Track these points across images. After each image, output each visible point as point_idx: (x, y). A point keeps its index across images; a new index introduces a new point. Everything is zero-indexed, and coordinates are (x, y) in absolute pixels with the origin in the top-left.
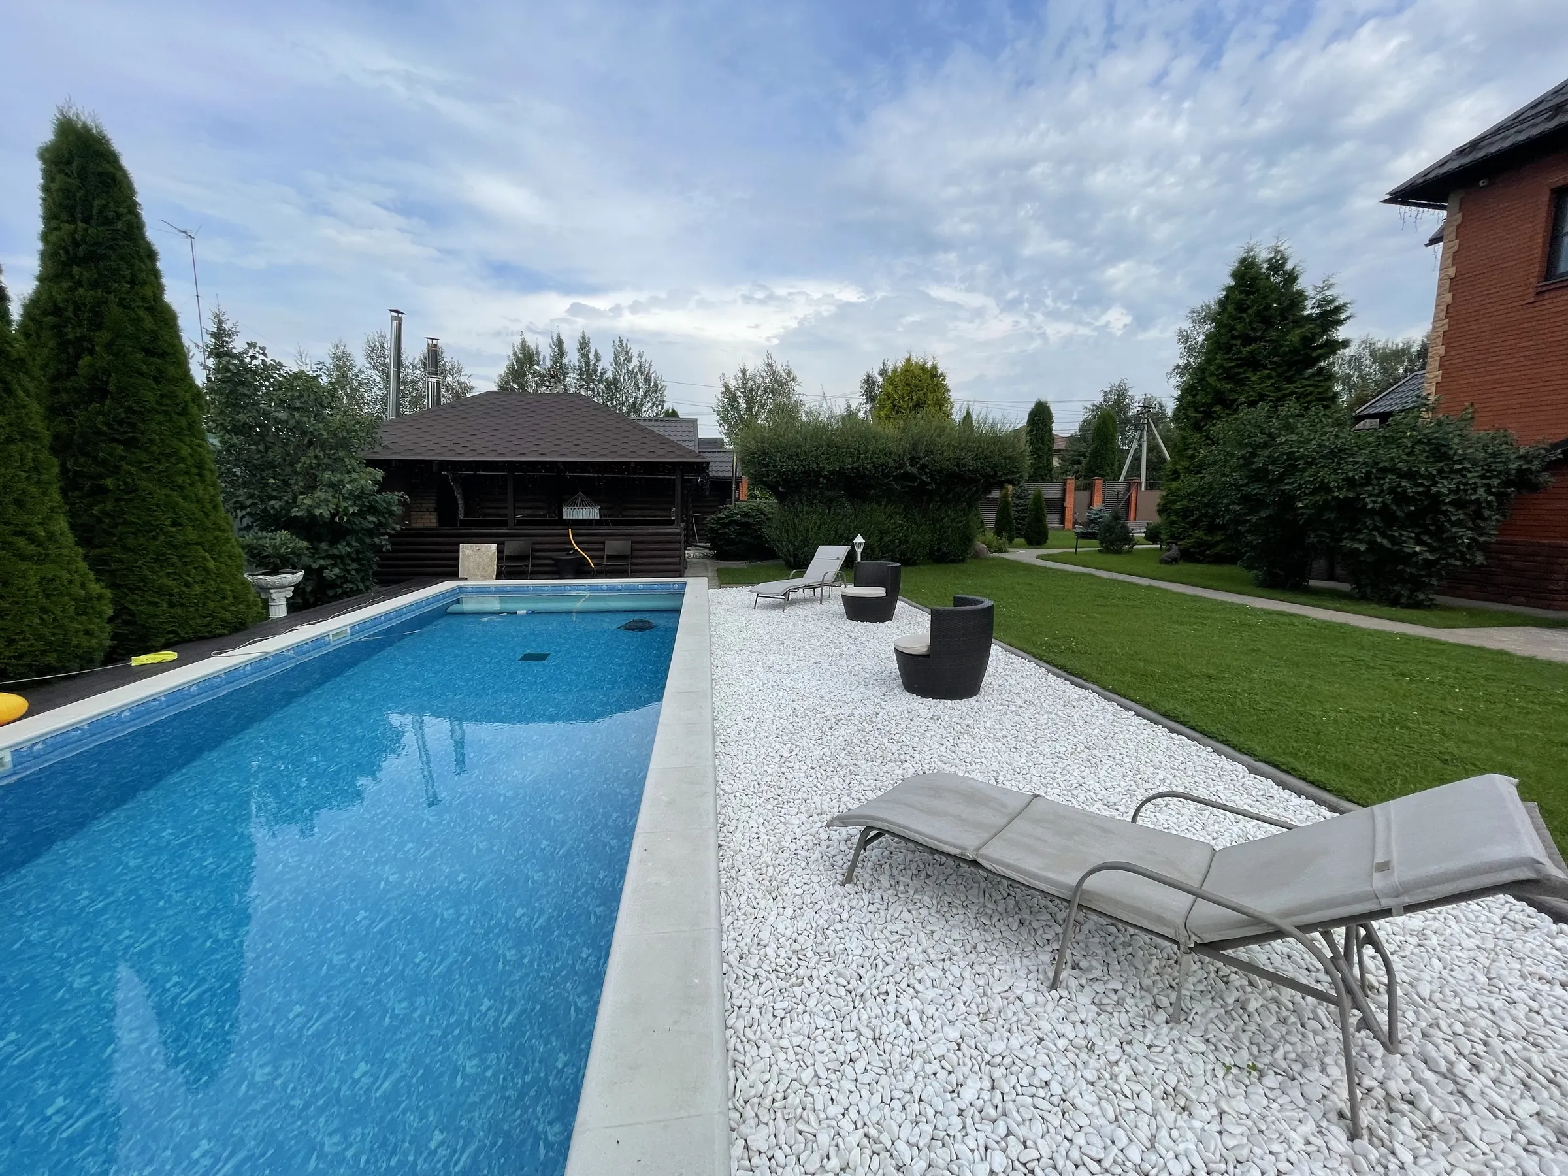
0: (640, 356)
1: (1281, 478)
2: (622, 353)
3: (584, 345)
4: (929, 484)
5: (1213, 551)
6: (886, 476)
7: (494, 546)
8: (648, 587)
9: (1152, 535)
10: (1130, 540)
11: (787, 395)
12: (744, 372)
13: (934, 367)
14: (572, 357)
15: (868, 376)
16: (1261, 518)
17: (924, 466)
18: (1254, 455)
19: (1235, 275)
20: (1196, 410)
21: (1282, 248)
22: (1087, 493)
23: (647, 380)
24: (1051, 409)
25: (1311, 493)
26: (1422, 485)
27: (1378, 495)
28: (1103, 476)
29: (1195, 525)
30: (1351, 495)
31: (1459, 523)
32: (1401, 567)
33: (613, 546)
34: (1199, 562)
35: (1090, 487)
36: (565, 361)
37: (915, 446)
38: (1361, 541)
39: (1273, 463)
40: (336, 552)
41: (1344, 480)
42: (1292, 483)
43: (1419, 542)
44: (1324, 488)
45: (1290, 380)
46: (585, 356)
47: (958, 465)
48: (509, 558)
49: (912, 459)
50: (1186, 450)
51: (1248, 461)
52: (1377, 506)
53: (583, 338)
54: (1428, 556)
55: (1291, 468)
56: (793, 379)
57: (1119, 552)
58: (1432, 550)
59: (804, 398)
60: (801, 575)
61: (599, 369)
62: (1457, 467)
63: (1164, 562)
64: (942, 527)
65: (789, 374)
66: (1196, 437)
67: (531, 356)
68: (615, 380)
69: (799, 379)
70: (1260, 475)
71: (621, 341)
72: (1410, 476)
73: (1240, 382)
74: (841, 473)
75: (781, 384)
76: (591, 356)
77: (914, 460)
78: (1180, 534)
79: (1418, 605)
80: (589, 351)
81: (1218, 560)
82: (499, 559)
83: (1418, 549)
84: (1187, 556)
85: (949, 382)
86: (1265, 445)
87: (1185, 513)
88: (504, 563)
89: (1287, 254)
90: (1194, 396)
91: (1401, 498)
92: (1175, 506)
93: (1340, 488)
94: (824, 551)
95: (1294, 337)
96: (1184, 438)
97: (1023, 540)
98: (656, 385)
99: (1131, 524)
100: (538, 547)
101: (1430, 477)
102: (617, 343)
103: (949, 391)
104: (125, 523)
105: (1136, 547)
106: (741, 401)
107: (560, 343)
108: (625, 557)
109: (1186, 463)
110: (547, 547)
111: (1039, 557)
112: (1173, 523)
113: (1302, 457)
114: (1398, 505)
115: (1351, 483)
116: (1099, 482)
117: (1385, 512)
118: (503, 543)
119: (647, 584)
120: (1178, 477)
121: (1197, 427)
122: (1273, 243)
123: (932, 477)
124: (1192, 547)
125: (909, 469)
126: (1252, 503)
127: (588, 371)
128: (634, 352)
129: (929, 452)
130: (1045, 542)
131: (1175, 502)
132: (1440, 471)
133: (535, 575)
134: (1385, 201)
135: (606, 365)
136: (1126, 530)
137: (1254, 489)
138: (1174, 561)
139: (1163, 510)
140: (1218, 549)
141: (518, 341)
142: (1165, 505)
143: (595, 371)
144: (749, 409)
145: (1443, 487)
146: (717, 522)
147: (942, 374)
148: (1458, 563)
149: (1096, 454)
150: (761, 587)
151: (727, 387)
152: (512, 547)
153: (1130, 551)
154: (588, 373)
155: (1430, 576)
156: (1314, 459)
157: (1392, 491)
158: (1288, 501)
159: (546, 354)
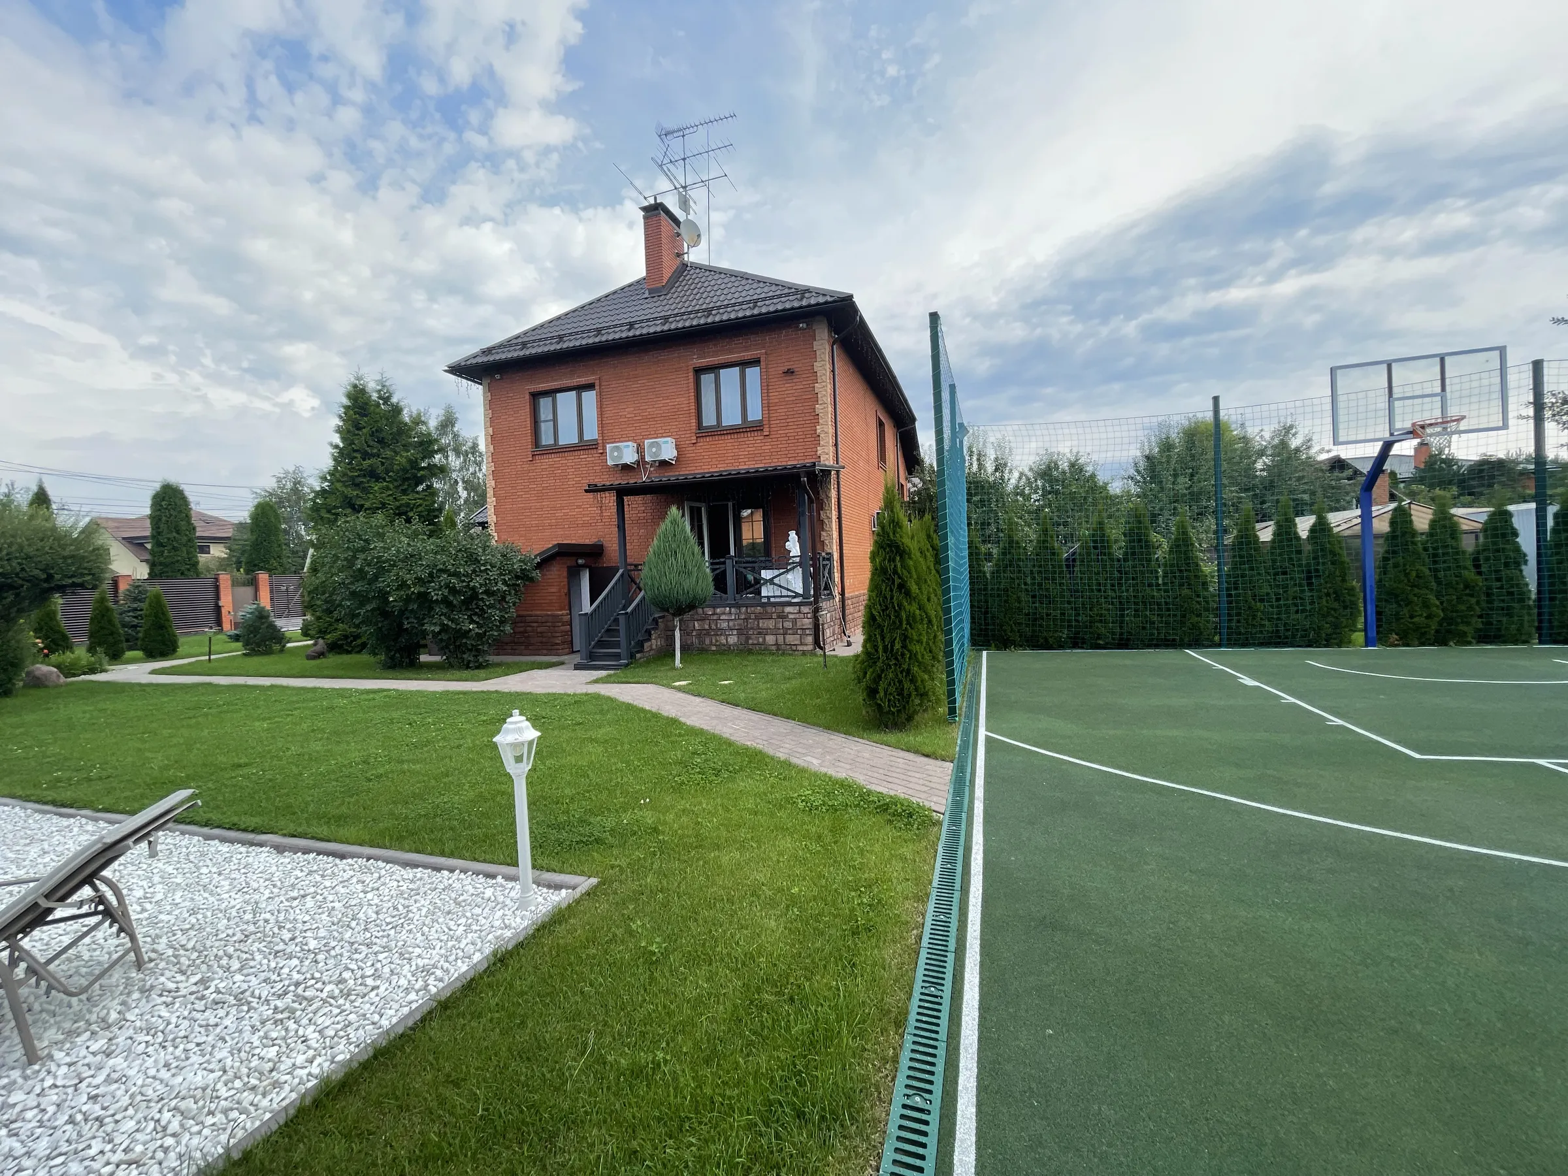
1: (376, 577)
5: (359, 642)
10: (283, 639)
16: (367, 611)
18: (355, 557)
19: (349, 396)
21: (387, 384)
22: (247, 589)
25: (397, 589)
26: (464, 581)
27: (440, 589)
28: (268, 570)
30: (422, 590)
31: (490, 606)
32: (464, 641)
34: (349, 652)
35: (253, 583)
38: (435, 624)
39: (369, 565)
41: (415, 578)
42: (384, 581)
43: (472, 622)
44: (403, 585)
45: (404, 492)
51: (351, 562)
52: (439, 598)
54: (477, 630)
55: (381, 571)
57: (268, 652)
58: (480, 626)
62: (483, 568)
63: (310, 657)
70: (360, 575)
72: (456, 574)
73: (366, 491)
78: (326, 628)
79: (479, 667)
83: (471, 627)
86: (363, 550)
89: (391, 390)
91: (453, 591)
93: (415, 584)
95: (401, 459)
97: (139, 654)
99: (282, 626)
101: (467, 575)
111: (154, 672)
113: (387, 561)
114: (454, 596)
115: (419, 580)
116: (263, 577)
117: (445, 601)
122: (378, 377)
124: (339, 639)
126: (361, 599)
130: (170, 652)
132: (474, 571)
134: (446, 371)
137: (359, 587)
138: (320, 655)
145: (477, 582)
148: (496, 633)
149: (257, 546)
153: (281, 651)
155: (483, 644)
156: (395, 561)
157: (447, 586)
158: (383, 595)
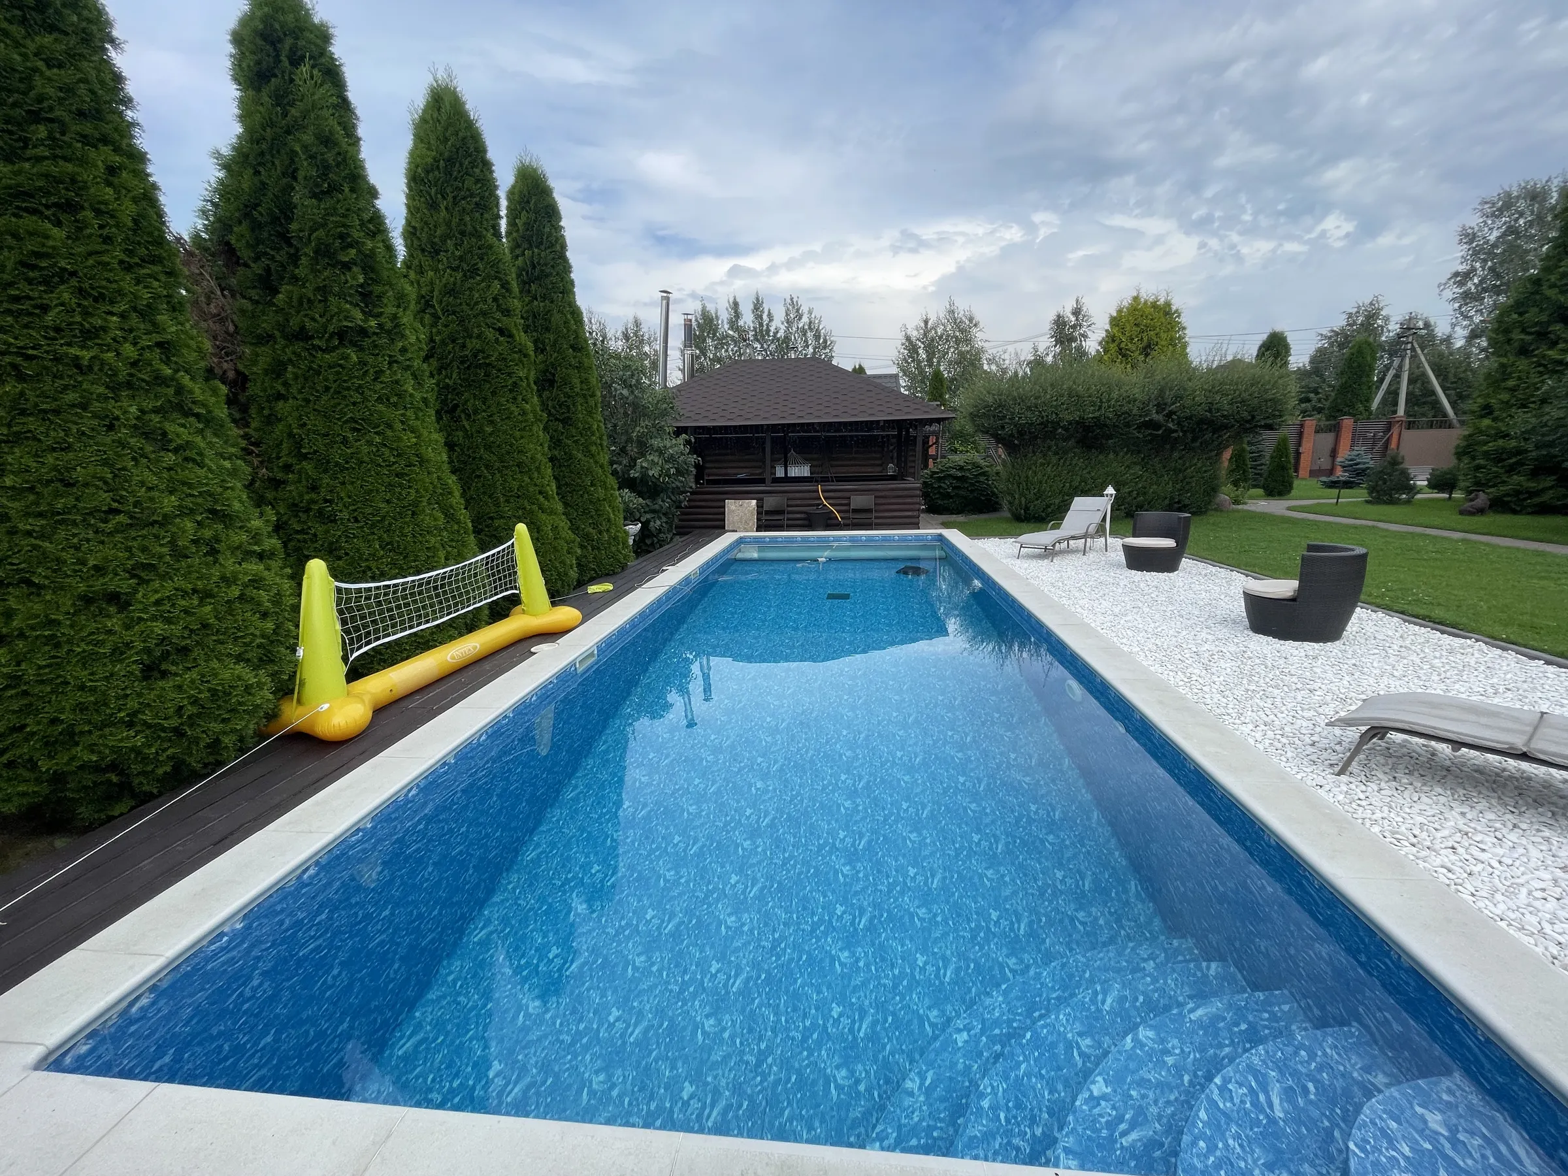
0: (810, 312)
2: (794, 310)
3: (757, 306)
4: (1176, 431)
5: (1537, 500)
6: (1128, 425)
7: (754, 502)
8: (903, 539)
9: (1442, 483)
10: (1412, 490)
11: (968, 341)
12: (926, 322)
13: (1168, 304)
14: (747, 319)
15: (1059, 316)
17: (1171, 413)
20: (1524, 331)
22: (1329, 438)
23: (817, 337)
24: (1289, 340)
28: (1354, 415)
29: (1511, 470)
33: (858, 501)
35: (1336, 429)
36: (741, 323)
37: (1162, 391)
40: (657, 507)
46: (759, 317)
47: (1210, 411)
48: (767, 513)
49: (1158, 405)
50: (1505, 380)
53: (758, 299)
56: (975, 325)
57: (1392, 502)
59: (986, 345)
60: (1057, 527)
61: (772, 329)
63: (1462, 513)
64: (1185, 478)
65: (971, 320)
66: (1523, 364)
67: (711, 320)
68: (787, 339)
69: (981, 325)
71: (792, 299)
74: (1080, 423)
75: (962, 331)
76: (765, 317)
77: (1160, 407)
78: (1489, 480)
80: (762, 312)
81: (1544, 510)
82: (758, 513)
84: (1499, 505)
85: (1184, 320)
87: (1498, 457)
88: (764, 517)
90: (1521, 314)
92: (1485, 448)
94: (1079, 502)
96: (1503, 366)
97: (1260, 491)
98: (825, 341)
99: (1412, 471)
100: (790, 503)
102: (789, 301)
103: (1184, 328)
104: (567, 484)
105: (1419, 496)
106: (921, 351)
107: (736, 305)
108: (869, 511)
109: (1505, 396)
110: (799, 502)
111: (1289, 509)
112: (1478, 468)
116: (1347, 422)
118: (762, 499)
119: (903, 535)
120: (1491, 413)
121: (1524, 351)
123: (1179, 424)
124: (1508, 495)
125: (1155, 417)
127: (761, 331)
128: (804, 309)
129: (1178, 398)
130: (1289, 492)
131: (1486, 443)
133: (790, 528)
135: (778, 324)
136: (1406, 477)
138: (1481, 511)
139: (1465, 451)
140: (1546, 497)
141: (699, 308)
142: (1468, 446)
143: (768, 331)
144: (930, 360)
146: (931, 477)
147: (1176, 311)
149: (1344, 389)
150: (1025, 538)
151: (908, 338)
152: (771, 502)
153: (1408, 502)
154: (761, 333)
159: (724, 316)
